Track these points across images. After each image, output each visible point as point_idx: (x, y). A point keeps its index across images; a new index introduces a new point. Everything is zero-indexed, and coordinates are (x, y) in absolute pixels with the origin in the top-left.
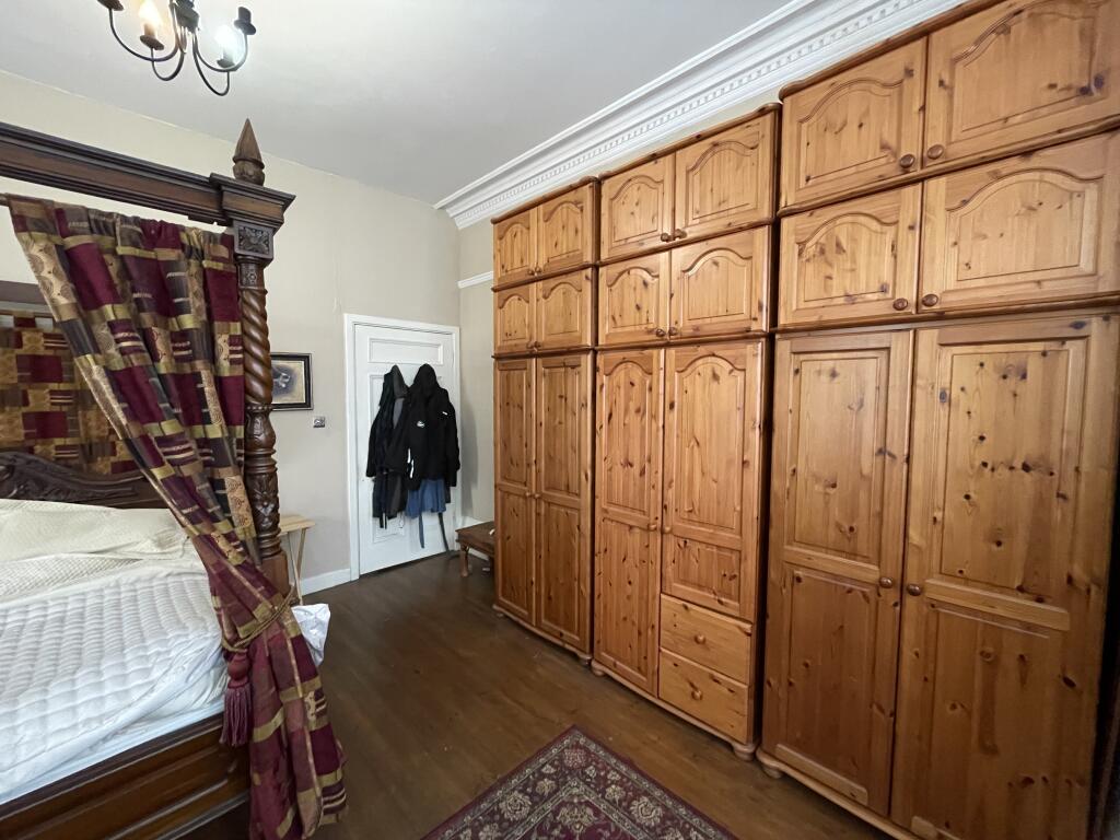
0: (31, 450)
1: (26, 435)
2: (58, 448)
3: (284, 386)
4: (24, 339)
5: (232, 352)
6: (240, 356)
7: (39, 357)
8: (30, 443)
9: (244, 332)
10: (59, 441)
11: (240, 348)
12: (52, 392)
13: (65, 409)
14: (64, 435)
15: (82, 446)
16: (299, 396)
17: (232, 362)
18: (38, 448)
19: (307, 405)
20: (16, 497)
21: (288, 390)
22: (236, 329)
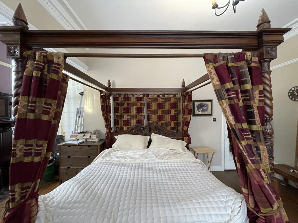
0: (158, 123)
1: (157, 120)
2: (162, 123)
3: (205, 109)
4: (158, 99)
5: (260, 97)
6: (263, 98)
7: (160, 103)
8: (157, 122)
9: (264, 89)
10: (162, 122)
11: (263, 95)
12: (162, 111)
13: (163, 115)
14: (163, 120)
15: (165, 123)
16: (209, 112)
17: (260, 101)
18: (159, 123)
19: (211, 115)
20: (155, 133)
21: (206, 110)
22: (261, 88)
